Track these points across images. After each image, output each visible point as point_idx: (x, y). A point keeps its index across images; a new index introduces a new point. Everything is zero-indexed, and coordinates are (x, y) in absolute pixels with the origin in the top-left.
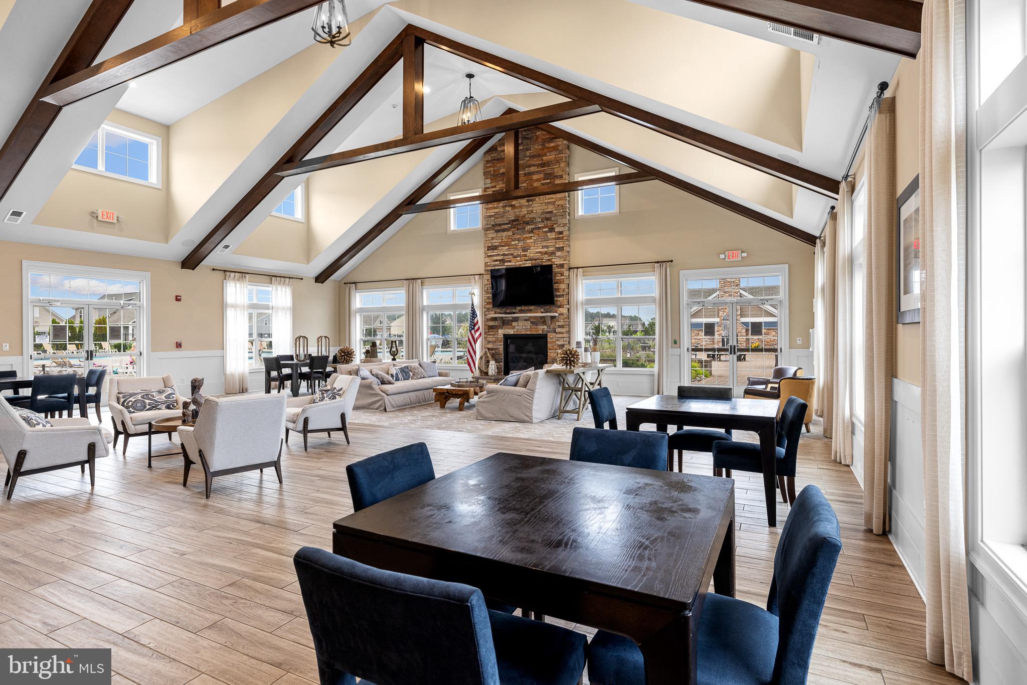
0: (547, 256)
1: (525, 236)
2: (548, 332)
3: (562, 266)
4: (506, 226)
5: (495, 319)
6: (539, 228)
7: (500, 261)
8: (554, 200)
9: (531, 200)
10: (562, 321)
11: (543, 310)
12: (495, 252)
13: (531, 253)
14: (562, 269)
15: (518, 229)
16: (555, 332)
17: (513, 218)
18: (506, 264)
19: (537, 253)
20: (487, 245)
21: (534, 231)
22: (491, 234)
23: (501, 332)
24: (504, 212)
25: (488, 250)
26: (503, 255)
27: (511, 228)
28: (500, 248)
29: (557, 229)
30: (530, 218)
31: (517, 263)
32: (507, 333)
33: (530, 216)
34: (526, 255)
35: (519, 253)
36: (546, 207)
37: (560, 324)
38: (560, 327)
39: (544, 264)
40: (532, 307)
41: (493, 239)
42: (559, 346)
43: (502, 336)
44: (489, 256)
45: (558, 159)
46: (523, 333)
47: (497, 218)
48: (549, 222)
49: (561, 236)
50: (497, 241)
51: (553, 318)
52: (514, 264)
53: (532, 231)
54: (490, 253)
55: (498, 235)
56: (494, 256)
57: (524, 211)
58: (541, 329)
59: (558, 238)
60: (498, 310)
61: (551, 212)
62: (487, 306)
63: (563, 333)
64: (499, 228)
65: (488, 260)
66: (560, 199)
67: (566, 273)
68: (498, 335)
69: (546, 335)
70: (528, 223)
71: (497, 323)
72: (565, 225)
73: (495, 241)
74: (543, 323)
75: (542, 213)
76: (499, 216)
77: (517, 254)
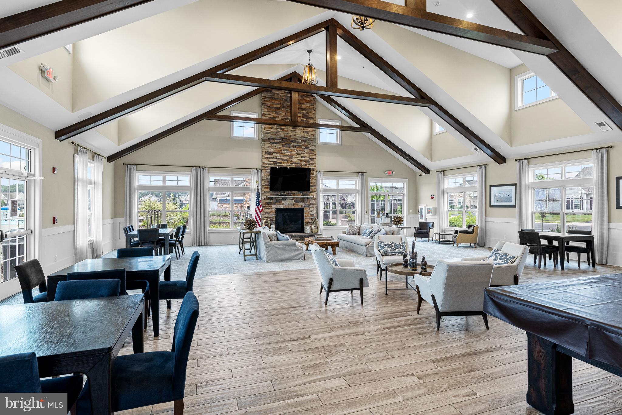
1: (291, 149)
2: (305, 207)
3: (313, 169)
4: (278, 141)
5: (272, 198)
6: (300, 146)
7: (274, 162)
8: (309, 131)
9: (295, 128)
10: (313, 200)
11: (302, 194)
12: (270, 156)
13: (294, 160)
14: (313, 171)
15: (286, 144)
16: (309, 207)
17: (283, 137)
18: (278, 164)
19: (298, 160)
20: (264, 151)
21: (297, 147)
22: (268, 144)
23: (274, 207)
24: (277, 132)
25: (265, 154)
26: (275, 158)
27: (281, 142)
28: (273, 154)
29: (311, 148)
30: (294, 139)
31: (285, 165)
32: (278, 207)
33: (294, 138)
34: (291, 161)
35: (287, 159)
36: (304, 134)
37: (312, 202)
38: (312, 204)
39: (303, 167)
40: (295, 192)
41: (269, 147)
42: (311, 215)
43: (275, 209)
44: (266, 158)
45: (311, 108)
46: (289, 207)
48: (306, 143)
49: (313, 152)
50: (272, 149)
51: (308, 198)
52: (283, 165)
53: (295, 147)
54: (267, 156)
55: (273, 146)
56: (269, 158)
57: (290, 134)
58: (300, 205)
59: (311, 153)
60: (272, 193)
61: (307, 138)
62: (265, 190)
63: (314, 207)
64: (273, 141)
65: (264, 160)
66: (312, 131)
67: (315, 173)
68: (272, 208)
69: (304, 208)
70: (293, 142)
71: (271, 201)
72: (315, 146)
73: (270, 149)
74: (302, 201)
75: (302, 137)
76: (273, 134)
77: (285, 159)
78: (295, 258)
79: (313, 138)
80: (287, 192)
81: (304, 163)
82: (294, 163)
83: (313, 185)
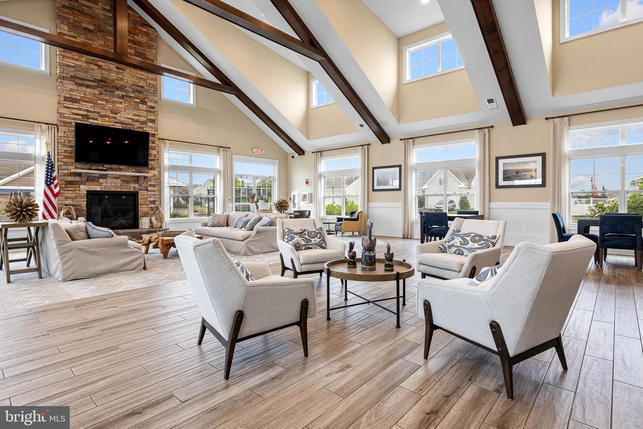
0: (138, 124)
1: (114, 99)
2: (140, 190)
3: (154, 135)
4: (92, 84)
5: (80, 174)
6: (130, 97)
7: (83, 116)
8: (145, 77)
9: (121, 69)
10: (153, 181)
11: (134, 170)
12: (75, 105)
13: (121, 117)
14: (153, 138)
15: (106, 91)
16: (147, 190)
17: (100, 78)
18: (90, 121)
19: (128, 118)
20: (63, 95)
21: (125, 98)
22: (69, 85)
23: (84, 188)
24: (88, 69)
25: (65, 100)
26: (85, 110)
27: (97, 87)
28: (81, 103)
29: (149, 104)
30: (120, 85)
31: (104, 123)
32: (92, 189)
33: (120, 83)
34: (115, 118)
35: (107, 114)
36: (138, 81)
37: (152, 183)
38: (151, 185)
39: (135, 130)
40: (123, 167)
41: (71, 90)
42: (150, 202)
43: (86, 193)
45: (150, 44)
46: (112, 190)
47: (78, 71)
48: (141, 95)
49: (152, 110)
50: (78, 94)
51: (145, 177)
52: (101, 122)
53: (122, 97)
54: (68, 104)
55: (80, 89)
56: (74, 108)
57: (113, 76)
58: (131, 187)
59: (150, 112)
60: (79, 166)
61: (143, 87)
62: (65, 160)
63: (154, 191)
64: (81, 82)
65: (63, 110)
66: (152, 79)
67: (157, 142)
68: (79, 190)
69: (138, 192)
70: (118, 89)
71: (78, 179)
72: (156, 102)
73: (75, 94)
74: (134, 181)
75: (133, 85)
76: (80, 70)
77: (104, 114)
78: (127, 267)
79: (153, 89)
80: (109, 166)
81: (138, 125)
82: (122, 123)
83: (153, 158)
